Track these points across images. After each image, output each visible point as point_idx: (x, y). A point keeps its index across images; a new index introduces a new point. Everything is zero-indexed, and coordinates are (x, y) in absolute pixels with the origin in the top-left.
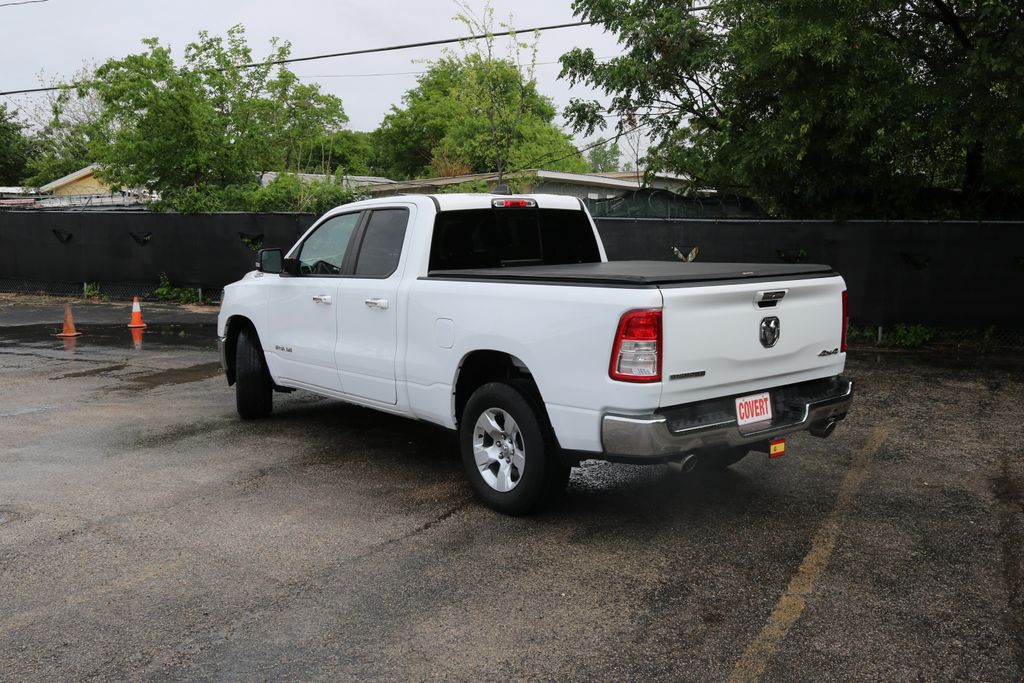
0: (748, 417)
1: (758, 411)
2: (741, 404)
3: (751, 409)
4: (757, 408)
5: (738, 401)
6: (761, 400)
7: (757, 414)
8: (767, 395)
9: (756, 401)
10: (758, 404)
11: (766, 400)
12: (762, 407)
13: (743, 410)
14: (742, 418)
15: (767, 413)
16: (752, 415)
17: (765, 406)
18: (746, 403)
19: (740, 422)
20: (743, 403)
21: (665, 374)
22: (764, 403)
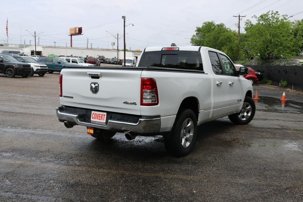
0: (95, 119)
1: (100, 118)
2: (93, 113)
3: (97, 117)
4: (100, 117)
5: (93, 112)
6: (102, 115)
7: (99, 119)
8: (105, 114)
9: (100, 114)
10: (100, 116)
11: (104, 115)
13: (94, 116)
14: (93, 118)
15: (104, 120)
16: (97, 119)
17: (103, 117)
18: (96, 114)
19: (92, 119)
20: (95, 113)
21: (63, 95)
22: (103, 116)
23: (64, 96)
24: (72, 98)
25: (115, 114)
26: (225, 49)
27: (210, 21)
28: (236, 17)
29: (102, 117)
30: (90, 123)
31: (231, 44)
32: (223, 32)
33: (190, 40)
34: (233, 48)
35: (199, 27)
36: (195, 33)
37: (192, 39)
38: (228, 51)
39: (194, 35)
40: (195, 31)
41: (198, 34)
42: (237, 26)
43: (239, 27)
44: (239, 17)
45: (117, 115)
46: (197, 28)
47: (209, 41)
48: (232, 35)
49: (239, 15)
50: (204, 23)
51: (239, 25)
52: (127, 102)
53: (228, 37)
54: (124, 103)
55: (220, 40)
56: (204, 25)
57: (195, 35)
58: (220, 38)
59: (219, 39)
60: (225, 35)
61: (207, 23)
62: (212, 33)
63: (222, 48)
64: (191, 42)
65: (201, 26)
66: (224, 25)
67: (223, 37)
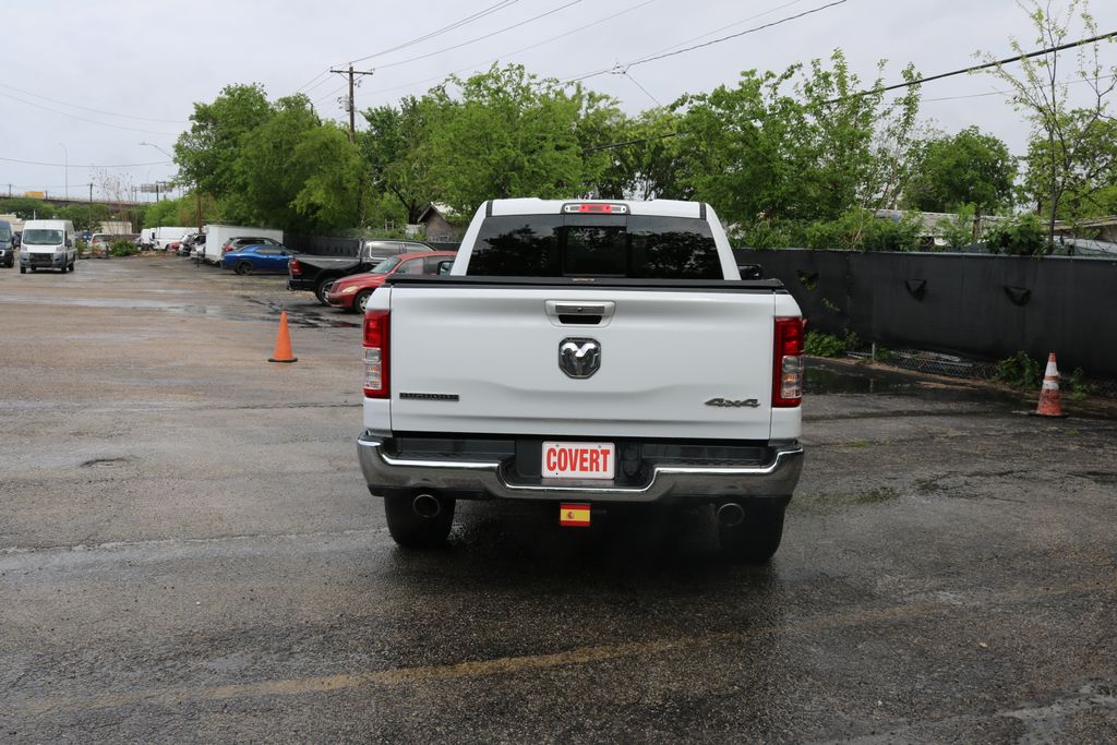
0: (562, 469)
1: (586, 464)
2: (552, 450)
3: (572, 460)
4: (584, 460)
5: (547, 446)
6: (593, 451)
7: (583, 469)
8: (610, 447)
9: (584, 451)
10: (587, 456)
11: (606, 453)
12: (596, 461)
13: (554, 459)
14: (551, 469)
15: (605, 470)
16: (573, 468)
17: (601, 460)
18: (563, 450)
19: (546, 473)
20: (557, 450)
21: (395, 390)
22: (601, 457)
23: (403, 396)
24: (455, 398)
25: (655, 445)
26: (317, 185)
27: (249, 84)
28: (339, 72)
29: (593, 461)
30: (539, 484)
31: (336, 168)
32: (307, 126)
33: (173, 153)
34: (345, 185)
35: (205, 105)
36: (188, 127)
37: (179, 148)
38: (327, 192)
39: (185, 135)
40: (191, 118)
41: (202, 128)
42: (345, 105)
43: (351, 110)
44: (351, 74)
45: (662, 446)
46: (197, 107)
47: (257, 158)
48: (339, 136)
49: (351, 68)
50: (229, 91)
51: (352, 102)
52: (721, 401)
53: (325, 146)
54: (710, 403)
55: (298, 153)
56: (227, 97)
57: (190, 133)
58: (297, 147)
59: (291, 149)
60: (313, 138)
61: (236, 90)
62: (265, 131)
63: (306, 182)
64: (175, 161)
65: (210, 101)
66: (308, 101)
67: (310, 144)
